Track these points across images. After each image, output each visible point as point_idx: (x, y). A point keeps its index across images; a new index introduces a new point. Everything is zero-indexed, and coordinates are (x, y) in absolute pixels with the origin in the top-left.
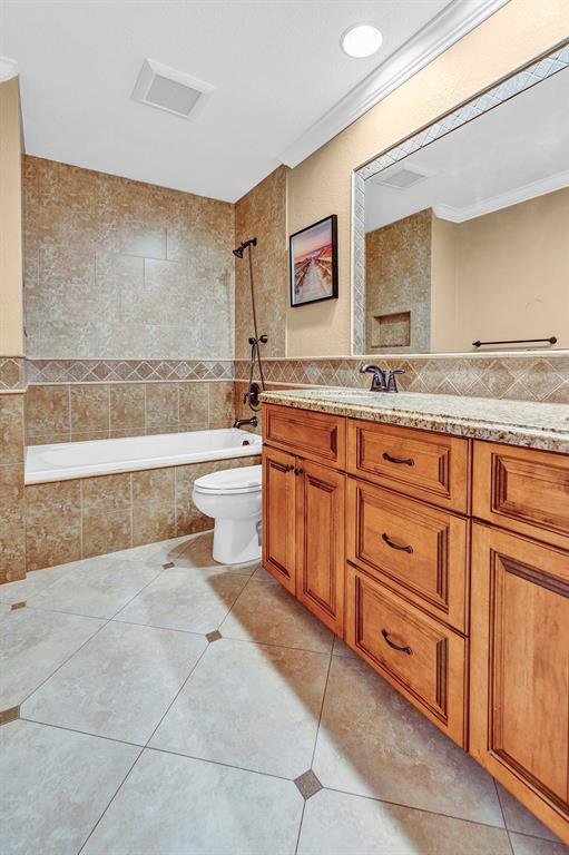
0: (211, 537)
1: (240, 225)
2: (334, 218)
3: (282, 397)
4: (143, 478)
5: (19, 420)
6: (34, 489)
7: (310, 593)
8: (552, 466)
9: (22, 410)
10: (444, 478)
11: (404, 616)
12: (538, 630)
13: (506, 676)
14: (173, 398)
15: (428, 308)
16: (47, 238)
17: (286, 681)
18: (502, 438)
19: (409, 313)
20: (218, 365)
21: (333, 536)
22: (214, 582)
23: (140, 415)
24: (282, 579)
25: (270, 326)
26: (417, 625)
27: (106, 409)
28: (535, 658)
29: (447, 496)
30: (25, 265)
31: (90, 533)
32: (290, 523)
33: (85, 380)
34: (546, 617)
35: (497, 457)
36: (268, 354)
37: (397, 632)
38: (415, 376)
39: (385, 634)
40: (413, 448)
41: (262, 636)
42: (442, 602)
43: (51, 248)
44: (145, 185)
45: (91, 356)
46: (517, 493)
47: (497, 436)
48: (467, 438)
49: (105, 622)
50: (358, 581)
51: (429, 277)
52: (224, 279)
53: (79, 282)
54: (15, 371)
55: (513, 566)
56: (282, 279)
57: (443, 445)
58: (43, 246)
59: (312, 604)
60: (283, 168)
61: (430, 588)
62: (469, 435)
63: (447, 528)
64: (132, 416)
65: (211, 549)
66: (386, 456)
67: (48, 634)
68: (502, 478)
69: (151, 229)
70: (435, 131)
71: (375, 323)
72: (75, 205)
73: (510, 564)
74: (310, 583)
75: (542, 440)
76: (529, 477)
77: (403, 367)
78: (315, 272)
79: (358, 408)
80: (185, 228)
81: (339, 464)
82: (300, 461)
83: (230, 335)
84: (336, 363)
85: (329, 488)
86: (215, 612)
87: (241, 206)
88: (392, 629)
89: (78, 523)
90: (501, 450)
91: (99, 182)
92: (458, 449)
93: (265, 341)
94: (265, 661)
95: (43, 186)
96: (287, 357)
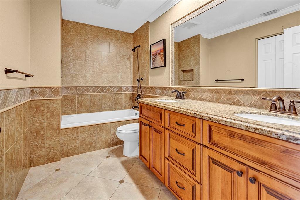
0: (123, 147)
1: (135, 40)
2: (164, 40)
3: (145, 101)
4: (100, 127)
5: (59, 108)
6: (64, 130)
7: (154, 168)
8: (226, 129)
9: (60, 104)
10: (194, 131)
11: (182, 177)
12: (222, 183)
13: (213, 198)
14: (112, 99)
15: (199, 68)
16: (70, 46)
17: (145, 198)
18: (210, 119)
19: (193, 69)
20: (127, 87)
21: (161, 149)
22: (123, 163)
23: (100, 105)
24: (145, 162)
25: (144, 75)
26: (187, 180)
27: (89, 103)
28: (221, 192)
29: (195, 137)
30: (62, 55)
31: (82, 145)
32: (148, 143)
33: (81, 93)
34: (225, 179)
35: (210, 125)
36: (143, 84)
37: (180, 182)
38: (191, 94)
39: (177, 182)
40: (185, 121)
41: (137, 182)
42: (194, 172)
43: (71, 50)
44: (102, 28)
45: (84, 85)
46: (216, 138)
47: (209, 119)
48: (201, 119)
49: (86, 176)
50: (169, 164)
51: (199, 57)
52: (129, 58)
53: (80, 61)
54: (58, 92)
55: (215, 162)
56: (148, 59)
57: (194, 120)
58: (68, 49)
59: (154, 171)
60: (148, 22)
61: (190, 167)
62: (201, 118)
63: (195, 148)
64: (97, 105)
65: (123, 151)
66: (177, 123)
67: (66, 180)
68: (211, 132)
69: (105, 42)
70: (196, 13)
71: (182, 73)
72: (79, 35)
73: (214, 161)
74: (154, 164)
75: (222, 121)
76: (219, 133)
77: (187, 91)
78: (158, 57)
79: (168, 106)
80: (116, 42)
81: (163, 124)
82: (150, 123)
83: (131, 77)
84: (165, 88)
85: (160, 132)
86: (123, 173)
87: (135, 34)
88: (179, 181)
89: (78, 142)
90: (211, 123)
91: (87, 27)
92: (198, 122)
93: (142, 80)
94: (138, 191)
95: (69, 29)
96: (150, 86)
